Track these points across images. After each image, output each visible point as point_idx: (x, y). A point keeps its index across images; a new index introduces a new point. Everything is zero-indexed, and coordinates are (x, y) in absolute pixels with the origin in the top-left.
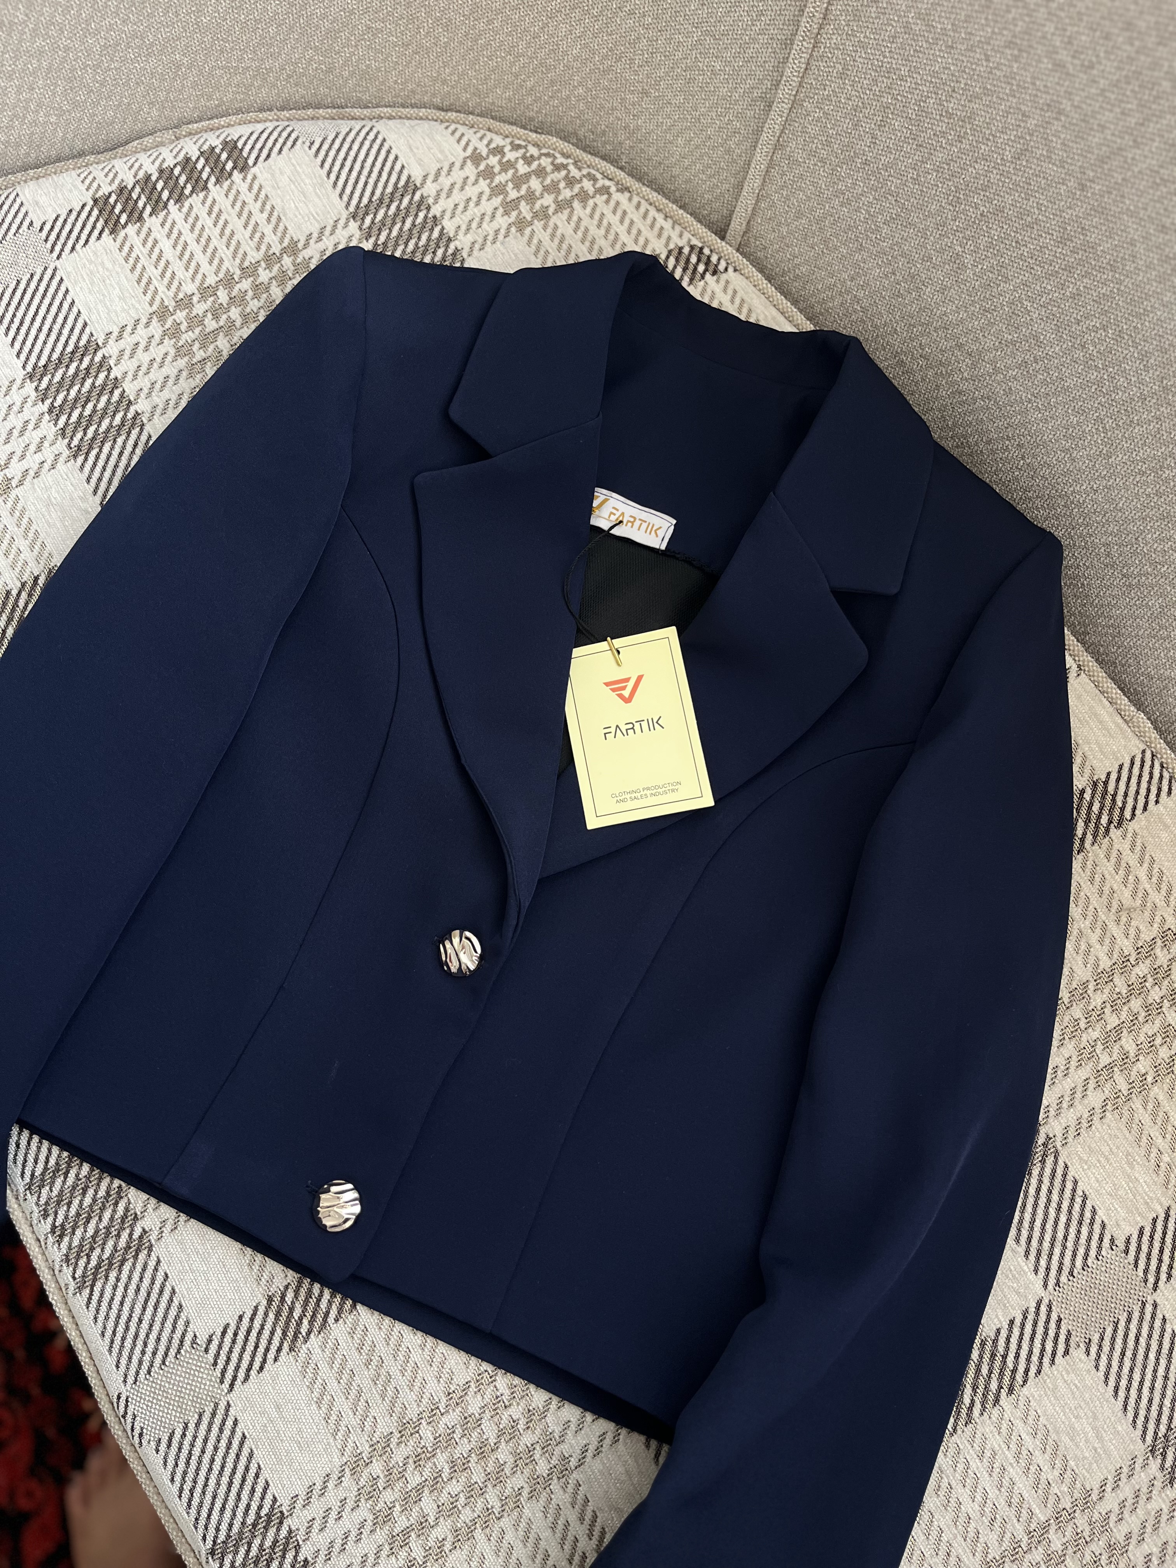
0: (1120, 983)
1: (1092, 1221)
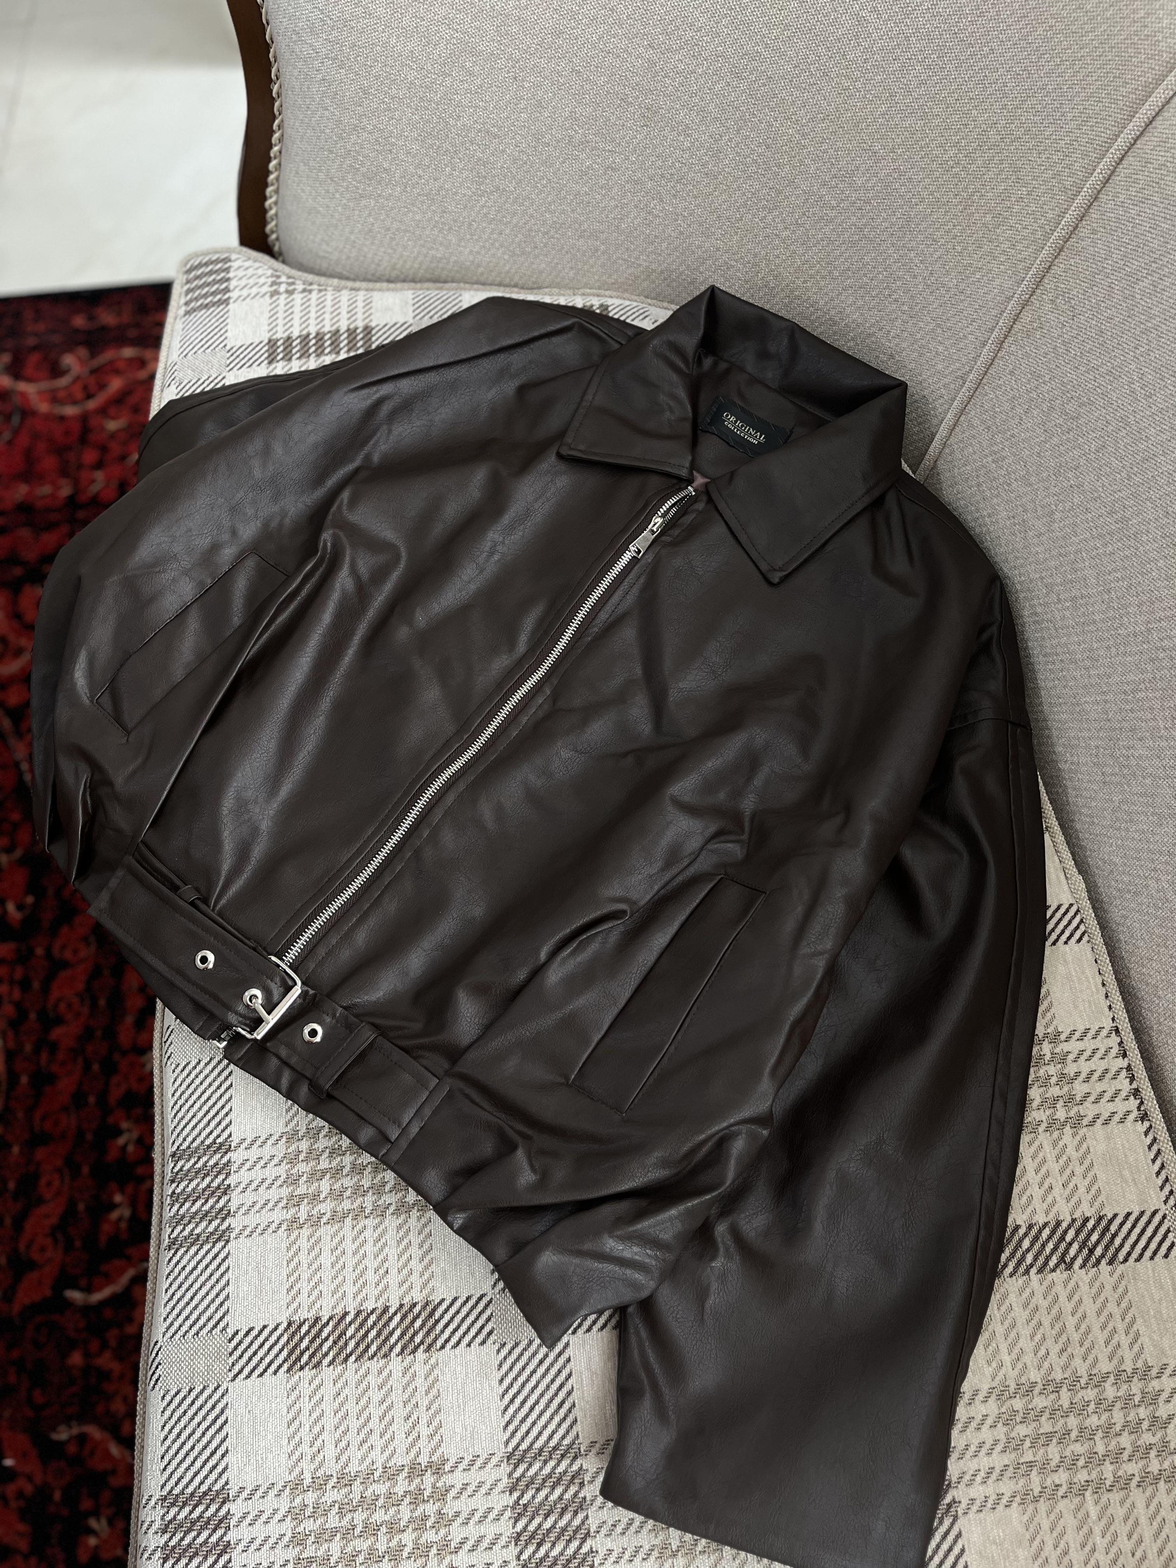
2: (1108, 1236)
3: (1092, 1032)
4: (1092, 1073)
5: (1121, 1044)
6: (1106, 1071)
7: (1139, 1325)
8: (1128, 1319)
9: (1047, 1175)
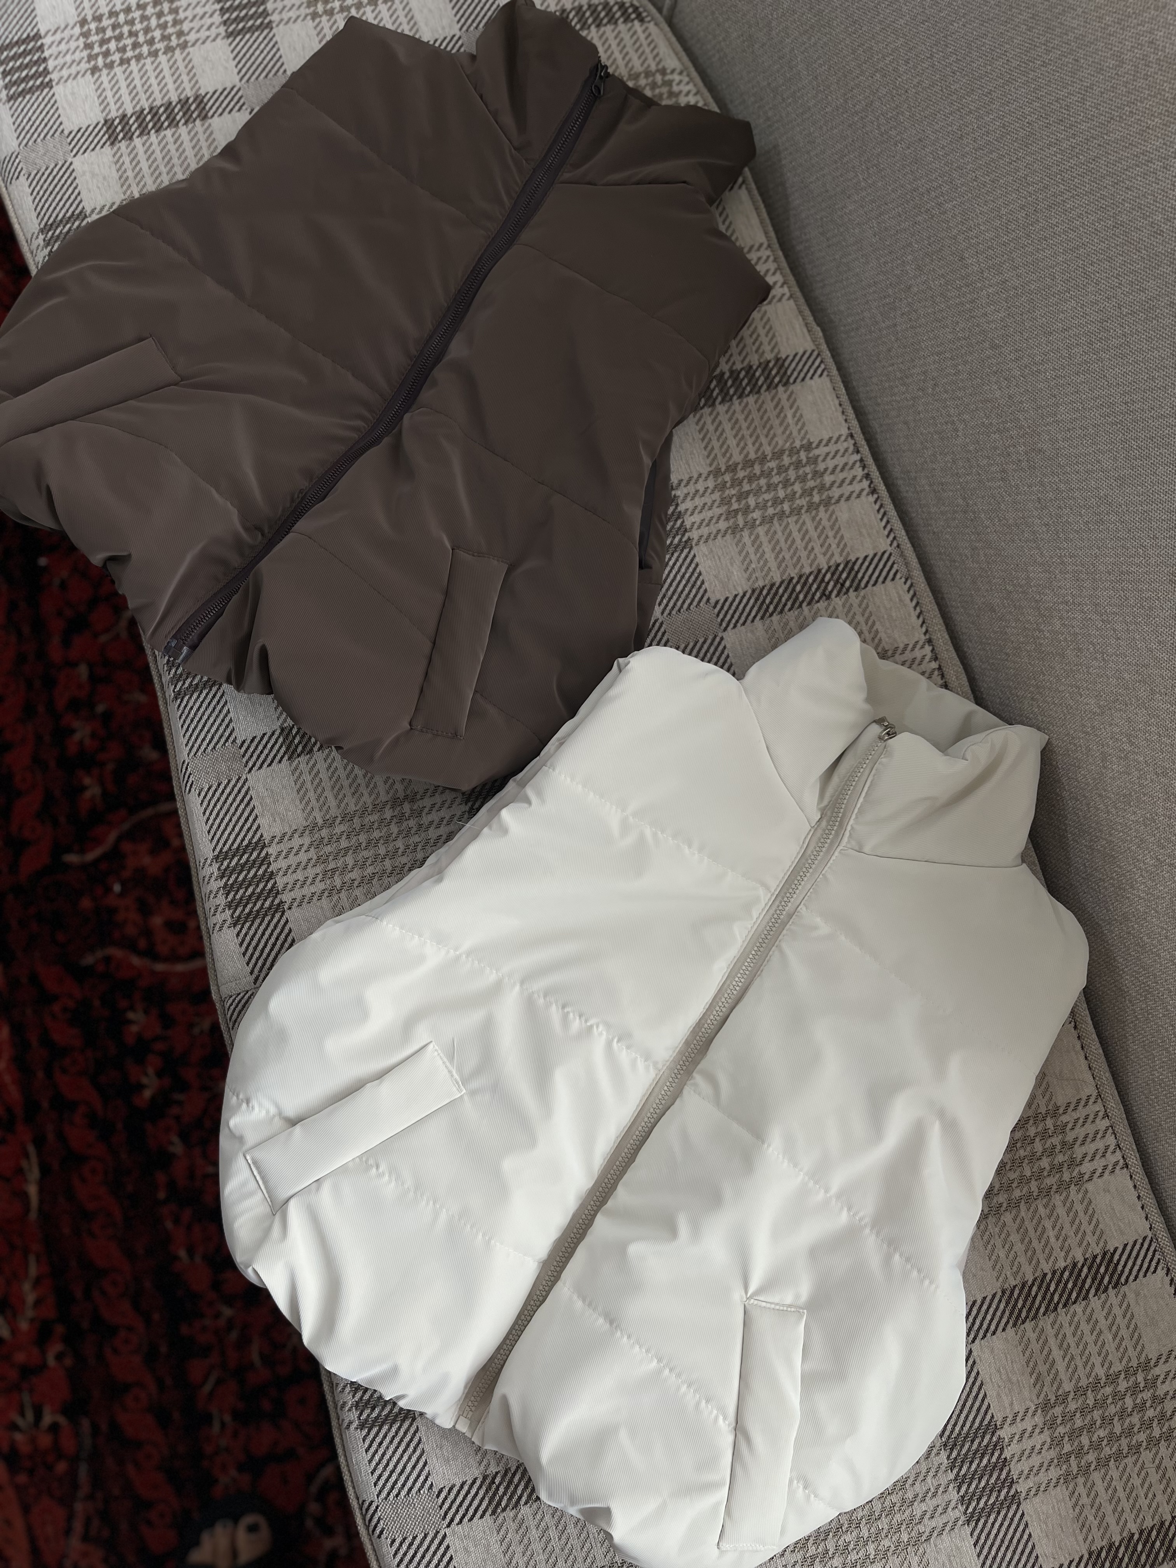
0: (757, 469)
1: (700, 587)
2: (853, 573)
3: (834, 439)
4: (836, 467)
5: (855, 444)
6: (846, 464)
7: (878, 626)
8: (870, 623)
9: (810, 540)
